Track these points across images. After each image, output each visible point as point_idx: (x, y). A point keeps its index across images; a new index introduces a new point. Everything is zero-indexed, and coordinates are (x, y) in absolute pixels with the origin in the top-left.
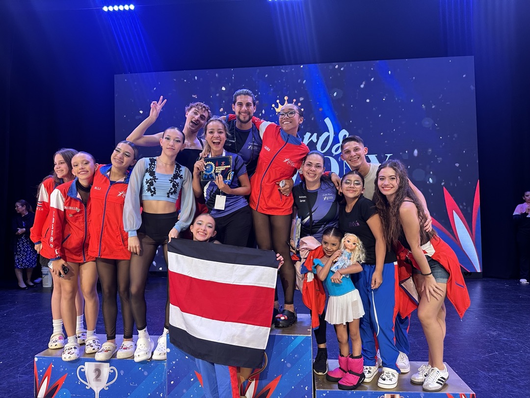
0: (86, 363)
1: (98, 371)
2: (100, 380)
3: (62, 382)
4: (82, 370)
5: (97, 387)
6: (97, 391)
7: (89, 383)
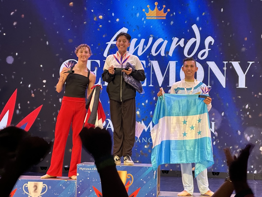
0: (29, 182)
1: (36, 187)
4: (26, 186)
5: (35, 196)
7: (30, 194)
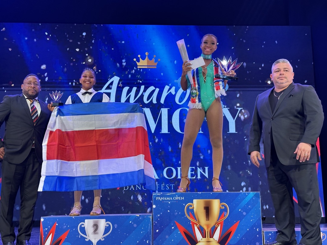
0: (86, 220)
1: (96, 226)
2: (97, 233)
3: (64, 236)
4: (82, 226)
5: (95, 239)
6: (95, 242)
7: (88, 236)
